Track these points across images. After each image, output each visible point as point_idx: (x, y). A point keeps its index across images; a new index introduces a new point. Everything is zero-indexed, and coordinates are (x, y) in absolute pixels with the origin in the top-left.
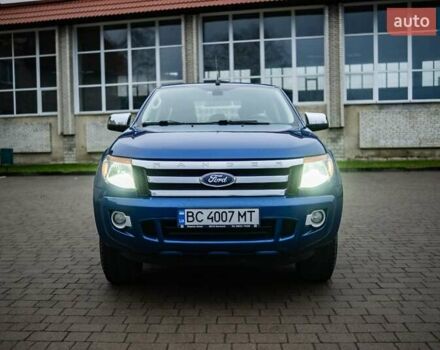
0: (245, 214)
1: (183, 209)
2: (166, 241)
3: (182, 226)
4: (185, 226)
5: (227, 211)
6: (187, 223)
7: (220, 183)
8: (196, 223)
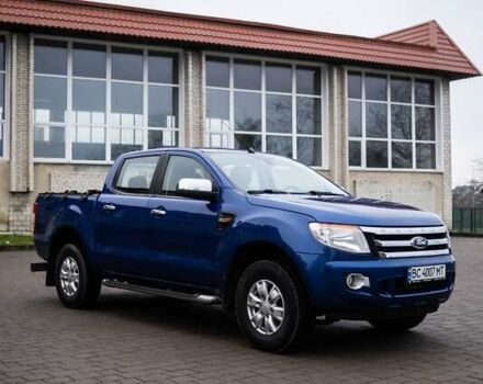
0: (439, 269)
1: (410, 267)
3: (410, 282)
4: (412, 282)
5: (431, 267)
6: (412, 279)
7: (423, 245)
8: (417, 278)
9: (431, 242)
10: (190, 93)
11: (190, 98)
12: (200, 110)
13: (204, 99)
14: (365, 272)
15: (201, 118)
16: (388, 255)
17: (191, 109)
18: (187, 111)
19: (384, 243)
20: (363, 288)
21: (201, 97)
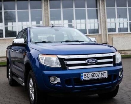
0: (103, 73)
1: (82, 73)
2: (75, 86)
3: (82, 80)
4: (83, 80)
5: (97, 73)
6: (84, 79)
7: (93, 63)
8: (87, 78)
9: (99, 61)
10: (101, 10)
11: (101, 12)
12: (105, 16)
13: (106, 12)
14: (58, 76)
15: (105, 18)
16: (70, 68)
17: (101, 15)
18: (100, 16)
19: (68, 63)
20: (58, 83)
21: (105, 11)
